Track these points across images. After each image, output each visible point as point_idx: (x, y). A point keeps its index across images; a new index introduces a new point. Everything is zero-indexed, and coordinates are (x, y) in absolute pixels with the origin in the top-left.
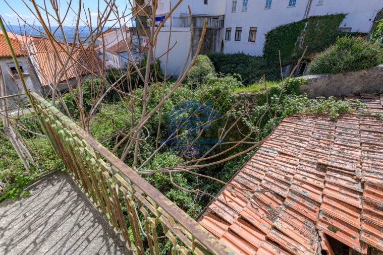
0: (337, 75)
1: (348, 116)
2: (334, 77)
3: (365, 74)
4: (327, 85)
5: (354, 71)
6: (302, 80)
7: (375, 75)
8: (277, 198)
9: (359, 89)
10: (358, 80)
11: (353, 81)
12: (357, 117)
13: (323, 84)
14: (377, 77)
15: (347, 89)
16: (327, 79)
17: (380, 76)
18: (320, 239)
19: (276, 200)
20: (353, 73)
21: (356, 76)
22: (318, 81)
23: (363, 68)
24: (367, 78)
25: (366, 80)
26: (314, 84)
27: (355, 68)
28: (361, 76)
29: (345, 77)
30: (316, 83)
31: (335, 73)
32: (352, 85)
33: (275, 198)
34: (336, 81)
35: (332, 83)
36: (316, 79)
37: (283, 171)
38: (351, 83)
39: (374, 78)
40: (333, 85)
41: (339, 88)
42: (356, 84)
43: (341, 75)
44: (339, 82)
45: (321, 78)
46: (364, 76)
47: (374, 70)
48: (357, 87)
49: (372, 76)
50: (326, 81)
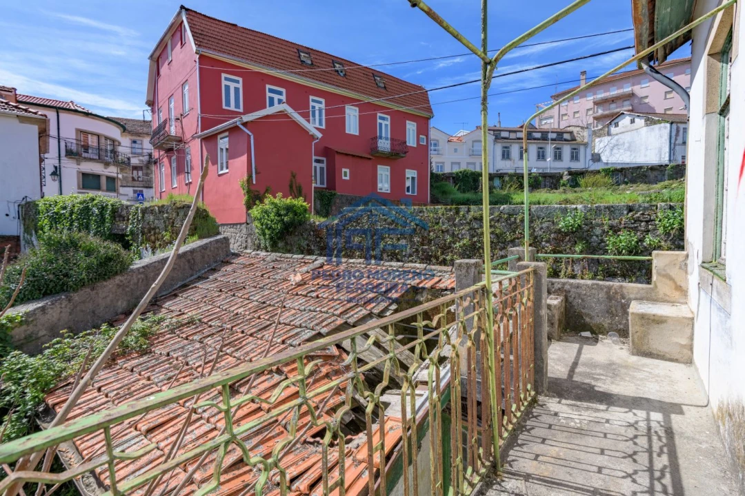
0: (81, 292)
1: (158, 338)
2: (76, 297)
3: (121, 281)
4: (70, 314)
5: (105, 280)
6: (11, 320)
7: (136, 281)
8: (239, 469)
9: (125, 304)
10: (116, 292)
11: (111, 295)
12: (169, 334)
13: (63, 314)
14: (138, 282)
15: (107, 310)
16: (65, 303)
17: (141, 280)
18: (316, 444)
19: (241, 471)
20: (105, 283)
21: (110, 286)
22: (50, 311)
23: (116, 273)
24: (127, 287)
25: (127, 289)
26: (42, 319)
27: (105, 275)
28: (119, 286)
29: (95, 291)
30: (48, 316)
31: (75, 290)
32: (112, 301)
33: (237, 472)
34: (84, 302)
35: (78, 308)
36: (43, 309)
37: (198, 438)
38: (108, 299)
39: (135, 284)
40: (82, 311)
41: (93, 312)
42: (117, 298)
43: (88, 290)
44: (89, 302)
45: (53, 304)
46: (121, 284)
47: (130, 274)
48: (120, 303)
49: (132, 283)
50: (66, 307)
